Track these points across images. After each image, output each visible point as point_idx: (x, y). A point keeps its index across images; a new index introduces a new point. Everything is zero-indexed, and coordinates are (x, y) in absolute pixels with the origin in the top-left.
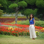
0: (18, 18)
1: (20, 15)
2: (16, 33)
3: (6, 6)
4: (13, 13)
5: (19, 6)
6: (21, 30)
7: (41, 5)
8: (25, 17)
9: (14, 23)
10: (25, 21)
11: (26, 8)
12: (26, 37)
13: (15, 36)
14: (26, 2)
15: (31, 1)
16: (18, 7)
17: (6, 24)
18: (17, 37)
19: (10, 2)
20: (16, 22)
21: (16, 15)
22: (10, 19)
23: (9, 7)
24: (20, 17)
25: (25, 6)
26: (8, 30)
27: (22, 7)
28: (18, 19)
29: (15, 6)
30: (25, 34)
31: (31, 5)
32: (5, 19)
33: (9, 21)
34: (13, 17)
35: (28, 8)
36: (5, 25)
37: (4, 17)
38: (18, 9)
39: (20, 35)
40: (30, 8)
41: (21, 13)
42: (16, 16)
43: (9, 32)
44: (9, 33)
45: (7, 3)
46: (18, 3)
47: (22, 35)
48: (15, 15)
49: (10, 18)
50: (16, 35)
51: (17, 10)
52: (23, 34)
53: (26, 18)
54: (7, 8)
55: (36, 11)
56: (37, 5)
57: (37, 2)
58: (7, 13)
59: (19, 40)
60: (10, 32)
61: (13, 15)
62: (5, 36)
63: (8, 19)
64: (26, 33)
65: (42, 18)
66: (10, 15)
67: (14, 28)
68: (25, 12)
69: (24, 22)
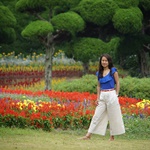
0: (54, 69)
1: (62, 61)
2: (45, 119)
3: (13, 30)
4: (37, 54)
5: (55, 29)
6: (62, 110)
7: (130, 25)
8: (79, 66)
9: (42, 85)
10: (77, 80)
11: (81, 35)
12: (79, 131)
13: (41, 130)
14: (79, 14)
15: (98, 13)
16: (54, 33)
17: (11, 92)
18: (49, 134)
19: (26, 15)
20: (48, 82)
21: (47, 60)
22: (28, 74)
23: (24, 32)
24: (63, 67)
25: (77, 29)
26: (18, 109)
27: (67, 32)
28: (53, 72)
29: (44, 29)
30: (75, 121)
31: (96, 26)
32: (10, 73)
33: (23, 81)
34: (36, 68)
35: (87, 36)
36: (8, 95)
37: (7, 66)
38: (55, 39)
39: (58, 125)
40: (96, 36)
41: (63, 54)
42: (49, 63)
43: (20, 116)
44: (20, 120)
45: (15, 20)
46: (55, 18)
47: (64, 124)
48: (43, 60)
49: (28, 68)
50: (46, 128)
51: (51, 44)
52: (69, 123)
53: (82, 68)
54: (15, 36)
55: (115, 46)
56: (117, 24)
57: (117, 13)
58: (16, 55)
59: (53, 142)
60: (23, 117)
61: (39, 61)
62: (9, 130)
63: (21, 74)
64: (79, 118)
65: (134, 70)
66: (26, 61)
67: (38, 104)
68: (77, 50)
69: (76, 82)
